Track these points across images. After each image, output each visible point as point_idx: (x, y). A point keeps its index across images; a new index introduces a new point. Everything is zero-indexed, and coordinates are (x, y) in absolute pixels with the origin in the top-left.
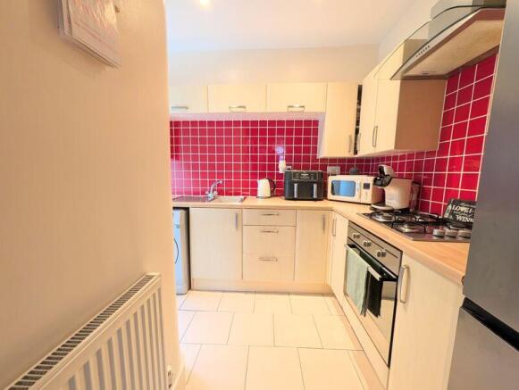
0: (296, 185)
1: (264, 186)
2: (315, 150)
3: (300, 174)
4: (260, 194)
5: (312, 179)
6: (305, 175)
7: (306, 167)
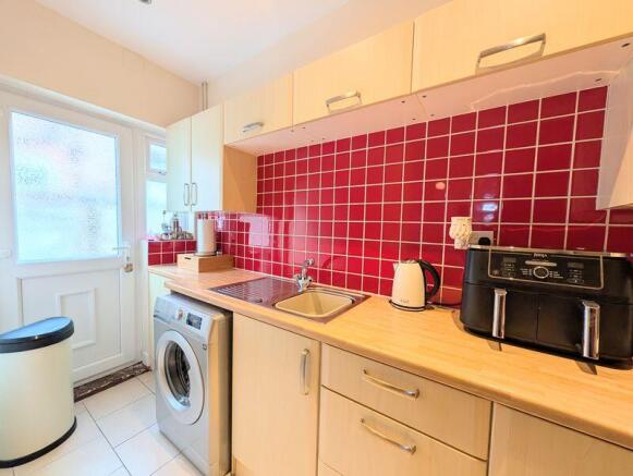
0: (499, 294)
1: (408, 277)
2: (590, 182)
3: (521, 260)
4: (397, 296)
5: (575, 283)
6: (540, 264)
7: (545, 238)
